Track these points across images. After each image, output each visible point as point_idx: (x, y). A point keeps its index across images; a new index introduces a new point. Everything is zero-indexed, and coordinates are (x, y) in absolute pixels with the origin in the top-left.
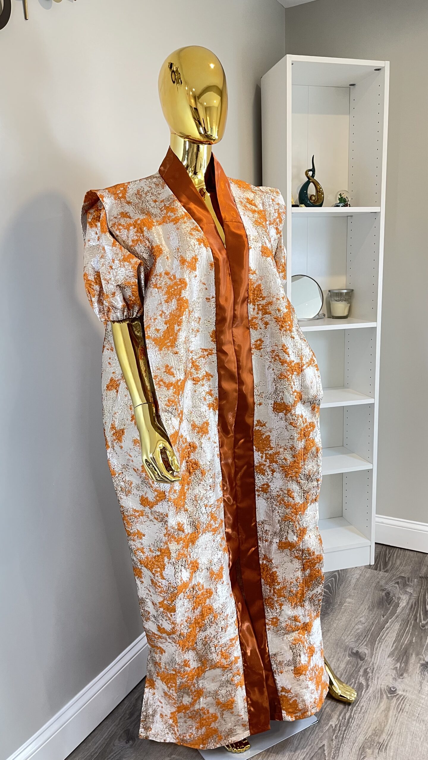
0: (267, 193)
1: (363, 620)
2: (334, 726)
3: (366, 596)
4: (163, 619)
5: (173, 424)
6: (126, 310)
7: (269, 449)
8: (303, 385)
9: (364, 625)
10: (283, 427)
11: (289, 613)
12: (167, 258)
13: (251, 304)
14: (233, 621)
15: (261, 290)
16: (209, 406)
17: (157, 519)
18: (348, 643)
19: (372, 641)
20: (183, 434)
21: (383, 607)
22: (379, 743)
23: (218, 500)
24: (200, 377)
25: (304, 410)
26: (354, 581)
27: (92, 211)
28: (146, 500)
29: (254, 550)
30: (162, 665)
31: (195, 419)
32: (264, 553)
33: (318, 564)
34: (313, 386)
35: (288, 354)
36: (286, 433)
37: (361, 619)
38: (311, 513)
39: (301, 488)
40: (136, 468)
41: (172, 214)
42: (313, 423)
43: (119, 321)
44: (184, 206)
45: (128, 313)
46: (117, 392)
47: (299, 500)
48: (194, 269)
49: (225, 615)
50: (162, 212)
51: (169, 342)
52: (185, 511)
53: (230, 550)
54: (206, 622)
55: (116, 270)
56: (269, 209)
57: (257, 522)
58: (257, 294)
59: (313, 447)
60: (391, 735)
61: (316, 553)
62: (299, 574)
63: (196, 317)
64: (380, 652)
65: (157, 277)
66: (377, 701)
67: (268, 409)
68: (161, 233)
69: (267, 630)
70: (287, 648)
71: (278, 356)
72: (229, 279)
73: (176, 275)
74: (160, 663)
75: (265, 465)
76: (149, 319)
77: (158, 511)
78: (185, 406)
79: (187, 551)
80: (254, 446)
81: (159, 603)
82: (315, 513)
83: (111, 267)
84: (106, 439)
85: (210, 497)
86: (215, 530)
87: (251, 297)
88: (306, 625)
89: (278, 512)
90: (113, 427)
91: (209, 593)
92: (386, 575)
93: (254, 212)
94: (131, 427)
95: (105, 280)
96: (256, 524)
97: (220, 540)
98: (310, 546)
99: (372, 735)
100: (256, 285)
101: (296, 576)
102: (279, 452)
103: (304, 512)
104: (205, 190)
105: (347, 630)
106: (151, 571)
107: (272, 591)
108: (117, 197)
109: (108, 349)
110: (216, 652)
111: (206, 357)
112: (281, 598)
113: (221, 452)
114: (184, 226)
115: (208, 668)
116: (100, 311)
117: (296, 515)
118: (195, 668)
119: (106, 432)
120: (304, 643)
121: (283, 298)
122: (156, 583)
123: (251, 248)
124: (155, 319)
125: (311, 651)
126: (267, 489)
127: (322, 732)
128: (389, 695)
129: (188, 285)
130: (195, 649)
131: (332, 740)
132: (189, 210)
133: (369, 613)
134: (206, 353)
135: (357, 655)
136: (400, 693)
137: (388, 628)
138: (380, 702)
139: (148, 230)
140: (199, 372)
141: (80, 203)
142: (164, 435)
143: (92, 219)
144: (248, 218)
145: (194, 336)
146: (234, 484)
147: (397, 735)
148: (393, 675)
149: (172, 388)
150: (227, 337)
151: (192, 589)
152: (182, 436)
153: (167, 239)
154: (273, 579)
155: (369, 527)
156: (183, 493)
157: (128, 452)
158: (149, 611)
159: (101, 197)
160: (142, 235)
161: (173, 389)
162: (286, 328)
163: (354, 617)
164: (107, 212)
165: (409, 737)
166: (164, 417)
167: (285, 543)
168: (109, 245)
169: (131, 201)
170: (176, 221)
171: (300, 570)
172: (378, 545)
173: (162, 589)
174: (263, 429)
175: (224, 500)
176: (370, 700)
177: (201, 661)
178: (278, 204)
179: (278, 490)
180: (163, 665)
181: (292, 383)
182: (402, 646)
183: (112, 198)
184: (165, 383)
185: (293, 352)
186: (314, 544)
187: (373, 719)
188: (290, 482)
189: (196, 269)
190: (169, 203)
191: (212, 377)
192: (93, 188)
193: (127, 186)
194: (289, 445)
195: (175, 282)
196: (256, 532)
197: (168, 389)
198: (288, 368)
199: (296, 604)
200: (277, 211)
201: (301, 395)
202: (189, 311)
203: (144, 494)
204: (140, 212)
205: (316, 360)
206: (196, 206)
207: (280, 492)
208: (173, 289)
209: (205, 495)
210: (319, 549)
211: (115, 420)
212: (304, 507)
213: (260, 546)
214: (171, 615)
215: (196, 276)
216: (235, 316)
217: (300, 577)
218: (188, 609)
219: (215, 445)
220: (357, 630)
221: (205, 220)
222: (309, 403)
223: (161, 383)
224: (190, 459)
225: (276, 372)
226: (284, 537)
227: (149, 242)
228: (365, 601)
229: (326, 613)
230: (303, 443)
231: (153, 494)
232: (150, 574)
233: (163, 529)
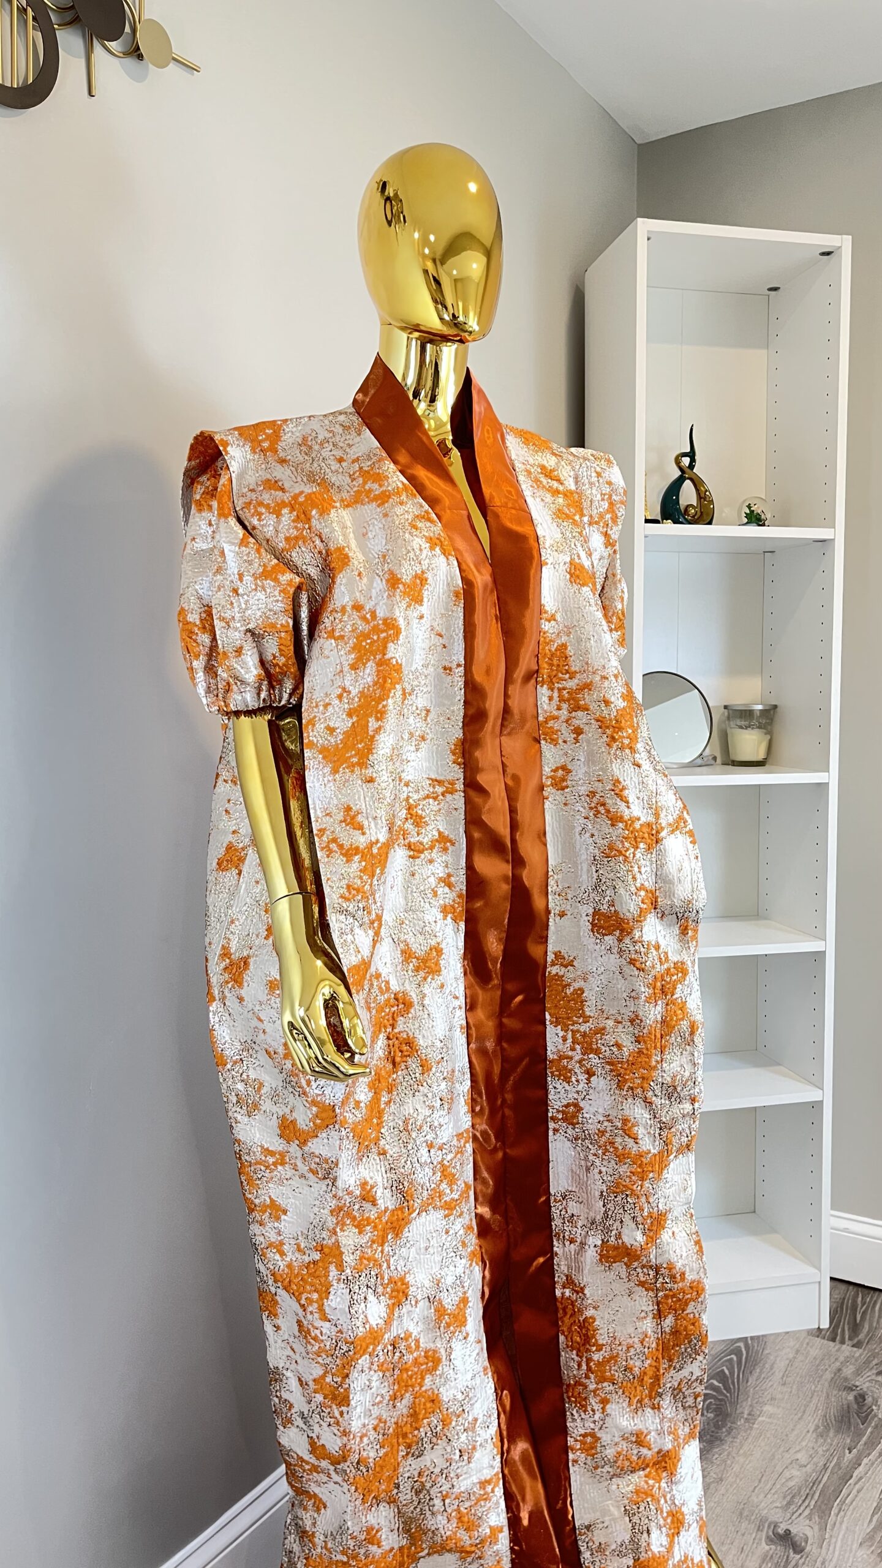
0: (585, 459)
1: (802, 1457)
3: (810, 1402)
4: (321, 1422)
5: (357, 942)
6: (264, 687)
7: (581, 1020)
8: (660, 875)
9: (804, 1469)
10: (614, 969)
11: (625, 1423)
12: (360, 574)
13: (545, 686)
14: (488, 1437)
15: (566, 658)
16: (445, 910)
17: (315, 1172)
18: (766, 1511)
19: (823, 1509)
20: (380, 970)
21: (849, 1428)
23: (459, 1136)
24: (425, 841)
25: (663, 933)
26: (781, 1364)
27: (204, 478)
28: (291, 1127)
29: (544, 1262)
30: (316, 1540)
31: (411, 939)
32: (566, 1272)
33: (693, 1303)
34: (682, 879)
35: (627, 802)
36: (621, 985)
37: (799, 1456)
38: (676, 1178)
39: (655, 1117)
40: (271, 1050)
41: (375, 486)
42: (683, 963)
43: (249, 713)
44: (402, 472)
45: (270, 694)
46: (239, 874)
47: (648, 1144)
48: (419, 601)
49: (470, 1419)
50: (354, 483)
51: (355, 755)
52: (379, 1154)
53: (485, 1257)
54: (423, 1434)
55: (245, 597)
56: (589, 492)
57: (550, 1194)
58: (558, 665)
59: (682, 1019)
61: (690, 1277)
62: (648, 1325)
63: (420, 706)
64: (842, 1532)
65: (336, 616)
67: (579, 926)
68: (349, 524)
69: (570, 1464)
70: (617, 1512)
71: (603, 805)
72: (495, 628)
73: (378, 612)
74: (313, 1533)
75: (571, 1058)
76: (314, 704)
77: (317, 1153)
78: (388, 907)
79: (382, 1252)
80: (547, 1013)
81: (314, 1380)
82: (688, 1179)
83: (235, 591)
84: (209, 981)
85: (441, 1126)
86: (450, 1207)
87: (545, 671)
88: (664, 1456)
89: (600, 1172)
90: (226, 953)
91: (433, 1360)
92: (857, 1355)
93: (555, 493)
94: (265, 951)
95: (221, 619)
96: (548, 1201)
97: (462, 1232)
98: (673, 1258)
100: (556, 645)
101: (640, 1330)
102: (604, 1028)
103: (660, 1173)
104: (450, 445)
105: (763, 1480)
106: (298, 1301)
107: (584, 1367)
108: (256, 446)
109: (225, 781)
110: (445, 1510)
111: (441, 797)
112: (605, 1384)
113: (470, 1021)
114: (399, 510)
115: (426, 1551)
116: (208, 690)
117: (642, 1179)
118: (392, 1549)
119: (209, 965)
120: (659, 1501)
121: (616, 676)
122: (309, 1330)
123: (547, 564)
124: (326, 706)
125: (676, 1522)
126: (574, 1116)
129: (403, 633)
130: (394, 1501)
132: (411, 479)
133: (816, 1442)
134: (440, 790)
135: (787, 1540)
137: (861, 1478)
139: (321, 515)
140: (423, 831)
141: (179, 461)
142: (335, 967)
143: (203, 493)
144: (542, 504)
145: (413, 748)
146: (499, 1102)
149: (357, 858)
150: (488, 755)
151: (390, 1348)
152: (378, 976)
153: (363, 536)
154: (586, 1338)
155: (816, 1235)
156: (375, 1111)
157: (256, 1010)
158: (292, 1400)
159: (222, 445)
160: (307, 526)
161: (360, 862)
162: (622, 743)
163: (782, 1449)
164: (233, 475)
166: (337, 925)
167: (616, 1248)
168: (233, 544)
169: (289, 457)
170: (383, 498)
171: (651, 1315)
172: (837, 1283)
173: (322, 1345)
174: (568, 974)
175: (475, 1138)
177: (407, 1531)
178: (610, 483)
179: (601, 1119)
180: (319, 1540)
181: (636, 869)
183: (248, 448)
184: (341, 846)
185: (638, 798)
186: (685, 1255)
188: (630, 1100)
189: (422, 601)
190: (369, 463)
191: (453, 844)
192: (208, 428)
193: (281, 425)
194: (628, 1013)
195: (374, 625)
196: (549, 1219)
197: (348, 861)
198: (627, 832)
199: (640, 1401)
200: (606, 497)
201: (656, 898)
202: (404, 690)
203: (287, 1111)
204: (305, 479)
205: (689, 821)
206: (430, 475)
207: (606, 1124)
208: (369, 641)
209: (429, 1119)
210: (695, 1266)
211: (231, 937)
212: (661, 1162)
213: (557, 1254)
214: (342, 1414)
215: (422, 617)
216: (506, 710)
217: (650, 1332)
218: (379, 1398)
219: (457, 1003)
220: (787, 1480)
221: (447, 502)
222: (674, 915)
223: (333, 846)
224: (396, 1031)
225: (600, 841)
226: (614, 1233)
227: (322, 541)
228: (807, 1413)
229: (716, 1438)
230: (659, 1008)
231: (308, 1112)
232: (296, 1306)
233: (329, 1196)
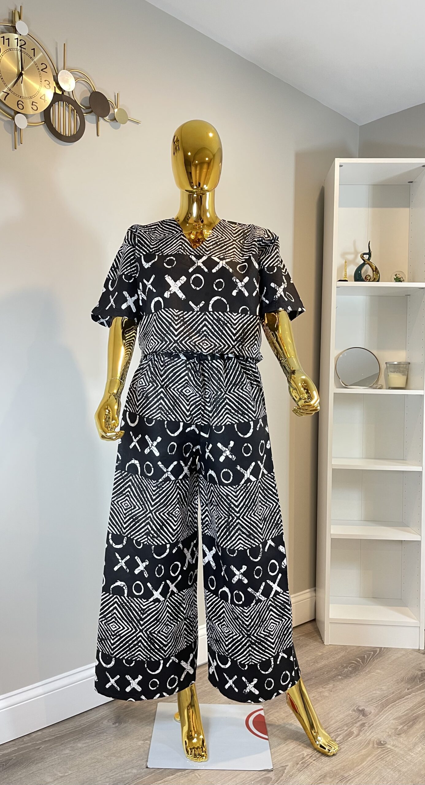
2: (305, 754)
3: (399, 672)
9: (383, 692)
18: (357, 701)
19: (384, 705)
21: (413, 682)
22: (342, 776)
26: (393, 658)
37: (383, 687)
60: (359, 774)
64: (388, 714)
66: (360, 748)
99: (339, 769)
105: (362, 692)
127: (292, 756)
128: (376, 746)
131: (298, 764)
133: (394, 684)
135: (363, 712)
136: (389, 746)
138: (364, 748)
147: (365, 775)
148: (390, 733)
163: (376, 684)
165: (377, 779)
176: (353, 745)
182: (414, 714)
187: (348, 758)
220: (373, 694)
228: (396, 675)
229: (348, 676)
